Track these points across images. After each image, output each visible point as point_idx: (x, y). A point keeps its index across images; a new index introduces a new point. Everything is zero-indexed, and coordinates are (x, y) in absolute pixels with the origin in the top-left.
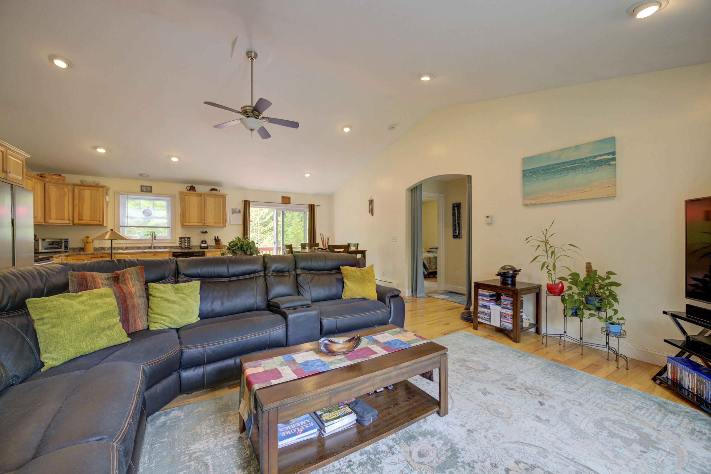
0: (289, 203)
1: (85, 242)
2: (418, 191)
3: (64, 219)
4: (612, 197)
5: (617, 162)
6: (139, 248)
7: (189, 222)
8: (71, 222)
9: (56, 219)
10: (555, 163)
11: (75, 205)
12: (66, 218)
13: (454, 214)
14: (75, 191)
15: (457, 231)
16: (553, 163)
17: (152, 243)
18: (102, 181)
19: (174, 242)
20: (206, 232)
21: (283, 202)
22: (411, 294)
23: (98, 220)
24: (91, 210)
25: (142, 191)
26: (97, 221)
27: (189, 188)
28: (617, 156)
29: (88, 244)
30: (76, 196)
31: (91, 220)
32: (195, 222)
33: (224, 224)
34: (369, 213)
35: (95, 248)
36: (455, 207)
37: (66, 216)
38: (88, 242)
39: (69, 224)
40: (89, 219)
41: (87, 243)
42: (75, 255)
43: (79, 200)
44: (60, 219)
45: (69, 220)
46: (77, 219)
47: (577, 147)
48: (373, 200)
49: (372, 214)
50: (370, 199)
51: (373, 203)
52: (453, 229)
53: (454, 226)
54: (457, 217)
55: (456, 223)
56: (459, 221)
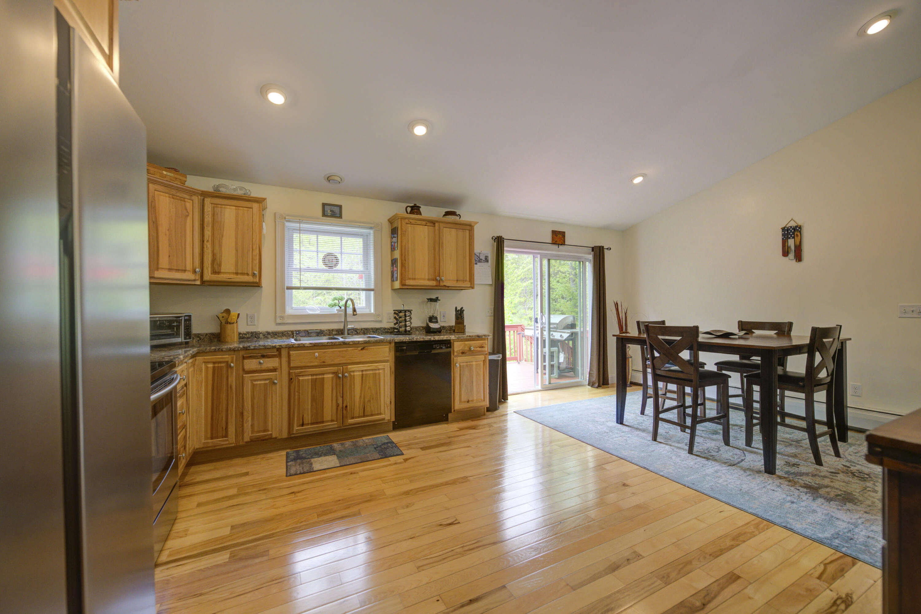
0: (563, 244)
1: (223, 322)
3: (185, 271)
6: (320, 333)
7: (415, 279)
8: (198, 277)
9: (170, 270)
11: (206, 238)
12: (188, 268)
14: (206, 208)
17: (346, 322)
18: (256, 191)
19: (380, 319)
20: (436, 300)
21: (554, 243)
23: (250, 273)
24: (237, 250)
25: (324, 214)
26: (248, 274)
27: (409, 209)
29: (229, 325)
30: (208, 218)
31: (237, 274)
32: (424, 279)
33: (471, 284)
34: (785, 253)
35: (240, 334)
37: (189, 266)
38: (229, 320)
39: (195, 280)
40: (232, 270)
41: (227, 323)
42: (210, 352)
43: (213, 227)
44: (178, 270)
45: (194, 272)
46: (210, 269)
48: (800, 227)
49: (799, 257)
50: (787, 226)
51: (800, 232)
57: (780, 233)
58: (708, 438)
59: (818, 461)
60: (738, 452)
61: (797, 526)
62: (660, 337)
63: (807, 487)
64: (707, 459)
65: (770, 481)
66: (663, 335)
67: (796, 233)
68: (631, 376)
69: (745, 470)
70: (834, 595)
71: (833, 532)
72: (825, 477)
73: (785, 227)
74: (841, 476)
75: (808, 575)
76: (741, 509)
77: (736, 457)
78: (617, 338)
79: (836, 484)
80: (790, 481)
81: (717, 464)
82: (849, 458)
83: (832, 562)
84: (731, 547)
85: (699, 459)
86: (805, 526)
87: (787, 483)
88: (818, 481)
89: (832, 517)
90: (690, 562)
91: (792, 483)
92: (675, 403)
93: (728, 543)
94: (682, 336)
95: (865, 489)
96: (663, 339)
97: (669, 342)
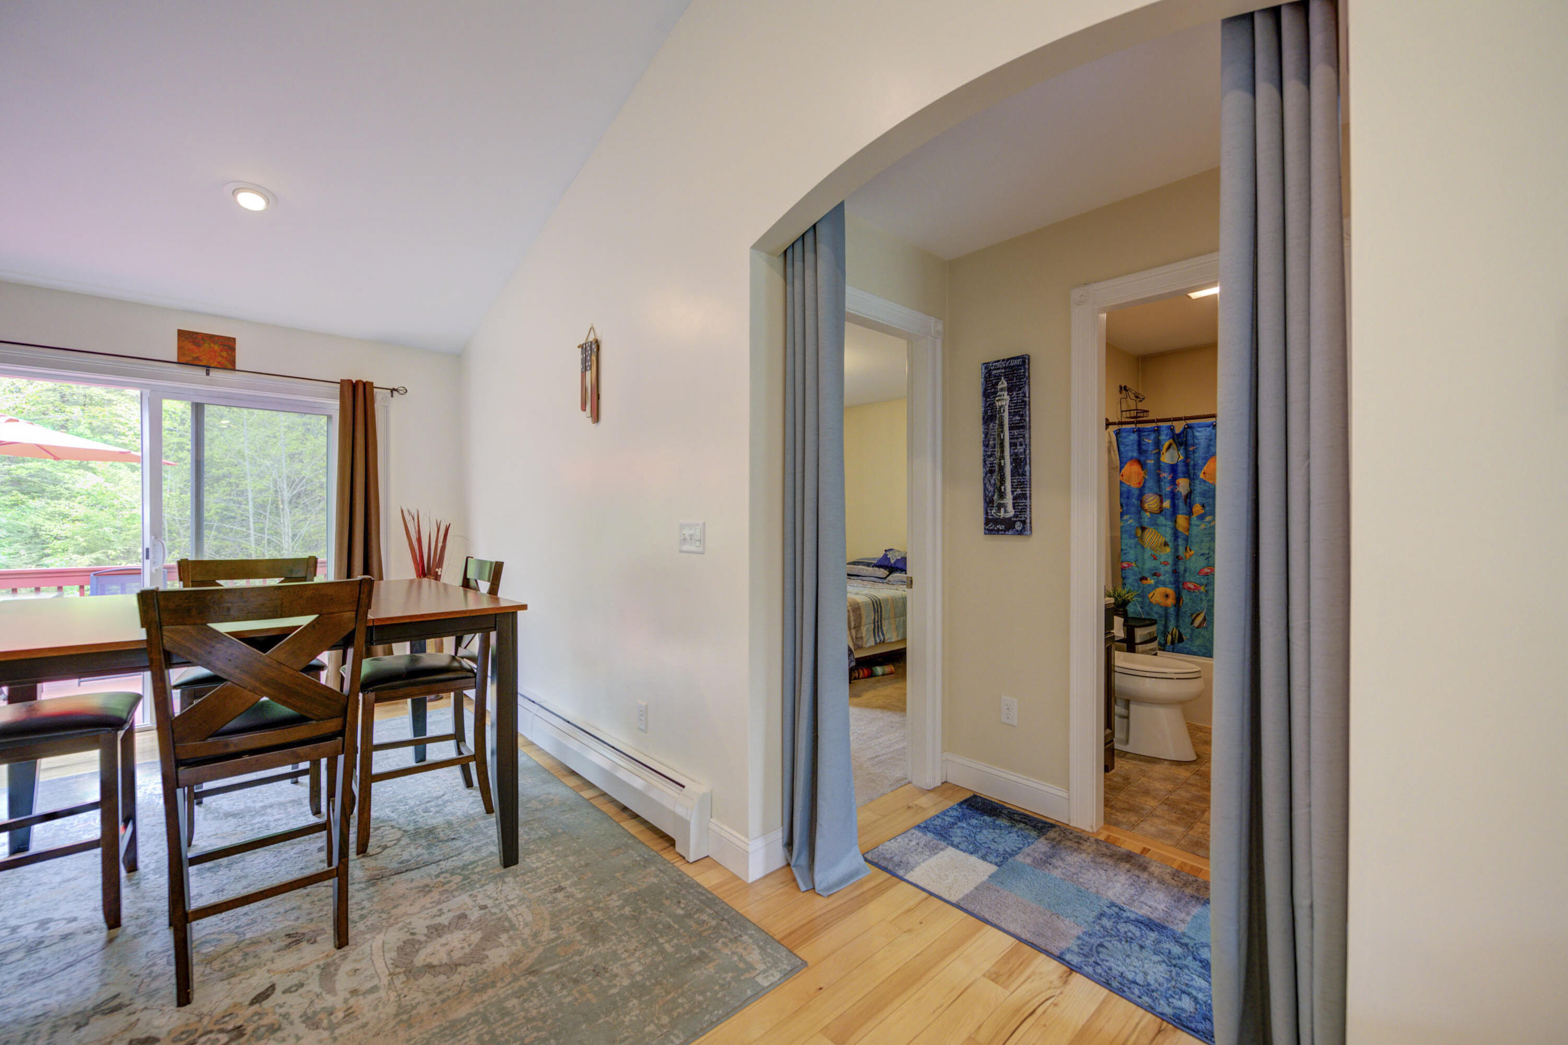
0: (230, 365)
2: (824, 249)
13: (990, 416)
15: (1009, 500)
21: (186, 360)
22: (778, 857)
34: (584, 408)
36: (998, 378)
48: (597, 345)
49: (595, 413)
50: (587, 342)
51: (597, 355)
52: (985, 489)
53: (991, 472)
54: (1011, 428)
55: (1002, 457)
56: (1020, 449)
67: (592, 358)
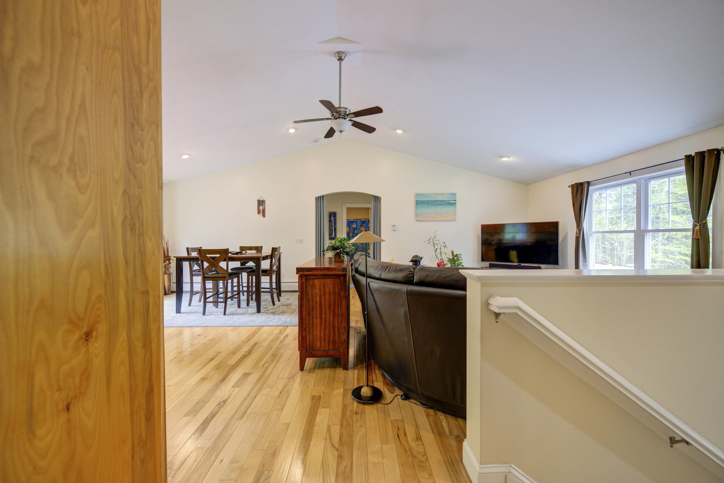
4: (454, 220)
5: (457, 205)
10: (433, 200)
13: (330, 221)
15: (333, 234)
16: (432, 200)
28: (457, 202)
34: (259, 213)
36: (332, 215)
47: (442, 194)
48: (264, 201)
49: (264, 215)
50: (260, 199)
51: (264, 203)
52: (329, 233)
53: (330, 230)
54: (334, 223)
55: (332, 228)
56: (335, 227)
57: (257, 202)
58: (230, 308)
59: (274, 304)
60: (245, 309)
61: (271, 324)
62: (208, 256)
63: (271, 313)
64: (233, 315)
65: (260, 315)
66: (210, 254)
67: (263, 204)
68: (172, 287)
69: (249, 314)
70: (284, 336)
71: (281, 322)
72: (276, 308)
73: (258, 200)
74: (281, 307)
75: (277, 334)
76: (252, 326)
77: (244, 311)
78: (176, 258)
79: (280, 310)
80: (266, 313)
81: (238, 315)
82: (283, 301)
83: (282, 329)
84: (253, 337)
85: (229, 316)
86: (273, 323)
87: (265, 314)
88: (275, 310)
89: (280, 318)
90: (241, 346)
91: (267, 313)
92: (211, 294)
93: (251, 336)
94: (221, 254)
95: (288, 308)
96: (210, 257)
97: (213, 258)
